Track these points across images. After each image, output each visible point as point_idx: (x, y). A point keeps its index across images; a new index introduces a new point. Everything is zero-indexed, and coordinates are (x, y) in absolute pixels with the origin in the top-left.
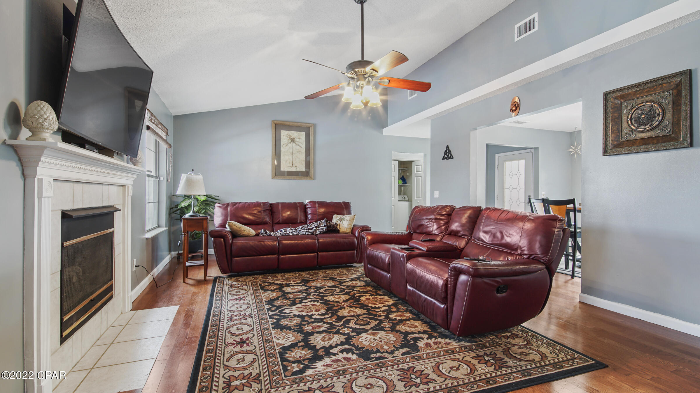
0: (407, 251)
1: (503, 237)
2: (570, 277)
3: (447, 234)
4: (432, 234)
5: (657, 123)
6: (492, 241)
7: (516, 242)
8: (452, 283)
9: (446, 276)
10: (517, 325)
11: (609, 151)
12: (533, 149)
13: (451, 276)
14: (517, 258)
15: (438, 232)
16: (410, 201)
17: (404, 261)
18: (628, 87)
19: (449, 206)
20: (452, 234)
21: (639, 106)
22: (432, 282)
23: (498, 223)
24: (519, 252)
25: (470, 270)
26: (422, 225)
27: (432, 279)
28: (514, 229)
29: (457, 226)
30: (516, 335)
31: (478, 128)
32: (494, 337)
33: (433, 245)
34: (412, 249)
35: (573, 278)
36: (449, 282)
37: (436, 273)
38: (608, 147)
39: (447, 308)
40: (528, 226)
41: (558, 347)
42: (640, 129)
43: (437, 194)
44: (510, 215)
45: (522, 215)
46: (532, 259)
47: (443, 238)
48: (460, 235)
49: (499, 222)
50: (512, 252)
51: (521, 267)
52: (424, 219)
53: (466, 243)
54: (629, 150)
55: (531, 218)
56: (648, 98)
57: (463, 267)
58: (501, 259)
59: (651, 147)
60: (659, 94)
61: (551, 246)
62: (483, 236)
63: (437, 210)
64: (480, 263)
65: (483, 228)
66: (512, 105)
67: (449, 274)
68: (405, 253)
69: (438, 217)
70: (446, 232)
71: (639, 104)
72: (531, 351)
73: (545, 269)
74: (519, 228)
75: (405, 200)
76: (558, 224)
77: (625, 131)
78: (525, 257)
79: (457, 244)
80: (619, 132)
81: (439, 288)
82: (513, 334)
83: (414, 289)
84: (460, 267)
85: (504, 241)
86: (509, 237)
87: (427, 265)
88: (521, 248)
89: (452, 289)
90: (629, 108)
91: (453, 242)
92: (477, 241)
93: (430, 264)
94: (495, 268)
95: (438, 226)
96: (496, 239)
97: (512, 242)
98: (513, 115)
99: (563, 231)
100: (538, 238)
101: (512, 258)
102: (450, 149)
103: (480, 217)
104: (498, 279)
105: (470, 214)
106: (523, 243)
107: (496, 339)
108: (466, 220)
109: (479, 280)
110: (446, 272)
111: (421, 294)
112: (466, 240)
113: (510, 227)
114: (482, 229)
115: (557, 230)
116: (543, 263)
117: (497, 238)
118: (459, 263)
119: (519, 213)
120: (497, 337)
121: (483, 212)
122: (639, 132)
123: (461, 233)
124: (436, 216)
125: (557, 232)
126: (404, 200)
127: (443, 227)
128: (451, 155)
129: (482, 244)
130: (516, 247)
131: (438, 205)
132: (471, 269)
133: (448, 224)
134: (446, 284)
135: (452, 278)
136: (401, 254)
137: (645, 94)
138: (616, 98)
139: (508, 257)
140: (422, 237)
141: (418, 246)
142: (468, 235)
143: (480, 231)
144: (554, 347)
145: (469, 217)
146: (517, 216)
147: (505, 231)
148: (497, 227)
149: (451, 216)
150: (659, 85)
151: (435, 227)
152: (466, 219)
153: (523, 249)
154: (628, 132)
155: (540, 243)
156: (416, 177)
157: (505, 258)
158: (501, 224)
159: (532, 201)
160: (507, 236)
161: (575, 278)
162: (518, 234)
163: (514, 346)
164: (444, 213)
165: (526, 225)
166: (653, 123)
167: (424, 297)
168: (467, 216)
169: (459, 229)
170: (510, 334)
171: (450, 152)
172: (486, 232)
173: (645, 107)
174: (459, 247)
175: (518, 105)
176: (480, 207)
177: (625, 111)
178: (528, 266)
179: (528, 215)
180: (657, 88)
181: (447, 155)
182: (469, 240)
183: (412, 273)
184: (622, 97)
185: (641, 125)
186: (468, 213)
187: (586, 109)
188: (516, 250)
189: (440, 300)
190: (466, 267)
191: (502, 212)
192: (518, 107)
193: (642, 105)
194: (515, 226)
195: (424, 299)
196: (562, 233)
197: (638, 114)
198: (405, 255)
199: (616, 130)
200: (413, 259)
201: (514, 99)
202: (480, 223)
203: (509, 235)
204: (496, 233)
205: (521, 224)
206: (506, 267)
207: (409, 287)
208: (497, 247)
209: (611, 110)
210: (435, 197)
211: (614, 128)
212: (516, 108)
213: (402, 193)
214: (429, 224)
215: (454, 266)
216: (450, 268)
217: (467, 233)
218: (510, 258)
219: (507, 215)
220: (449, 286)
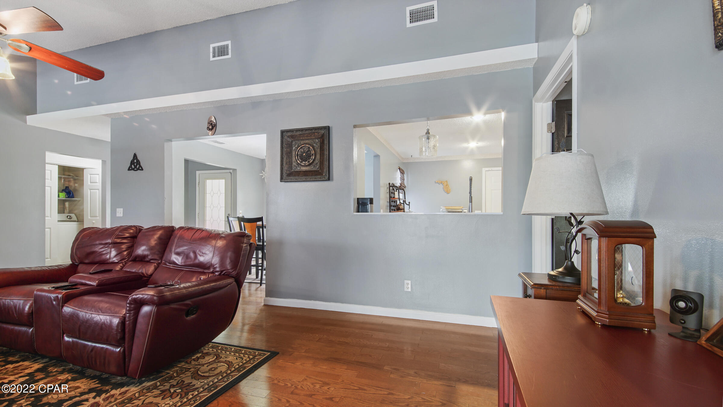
0: (64, 291)
1: (196, 257)
2: (259, 285)
3: (131, 261)
4: (108, 263)
5: (312, 161)
6: (185, 262)
7: (208, 260)
8: (132, 318)
9: (124, 312)
10: (208, 343)
11: (284, 178)
12: (232, 170)
13: (129, 310)
14: (210, 276)
15: (117, 260)
16: (80, 220)
17: (58, 304)
18: (296, 130)
19: (134, 226)
20: (137, 259)
21: (302, 146)
22: (104, 323)
23: (192, 243)
24: (212, 270)
25: (153, 299)
26: (93, 253)
27: (103, 321)
28: (207, 248)
29: (144, 250)
30: (206, 354)
31: (173, 140)
32: (183, 363)
33: (108, 276)
34: (74, 286)
35: (261, 285)
36: (127, 319)
37: (110, 311)
38: (284, 174)
39: (124, 351)
40: (220, 243)
41: (244, 351)
42: (303, 163)
43: (120, 212)
44: (203, 234)
45: (215, 233)
46: (224, 275)
47: (124, 266)
48: (147, 259)
49: (193, 241)
50: (205, 271)
51: (212, 284)
52: (97, 245)
53: (155, 268)
54: (296, 179)
55: (223, 236)
56: (307, 141)
57: (146, 297)
58: (194, 279)
59: (309, 178)
60: (313, 140)
61: (239, 260)
62: (175, 258)
63: (117, 233)
64: (166, 289)
65: (175, 249)
66: (209, 123)
67: (128, 308)
68: (60, 293)
69: (118, 241)
70: (129, 258)
71: (302, 145)
72: (219, 364)
73: (234, 282)
74: (212, 246)
75: (72, 220)
76: (245, 239)
77: (294, 164)
78: (217, 274)
79: (144, 271)
80: (290, 164)
81: (112, 329)
82: (204, 353)
83: (75, 340)
84: (142, 298)
85: (197, 261)
86: (203, 256)
87: (96, 303)
88: (213, 266)
89: (131, 326)
90: (296, 146)
91: (138, 269)
92: (168, 264)
93: (101, 301)
94: (184, 290)
95: (117, 251)
96: (189, 260)
97: (205, 261)
98: (210, 134)
99: (249, 245)
100: (229, 254)
101: (205, 276)
102: (139, 158)
103: (172, 238)
104: (188, 302)
105: (161, 235)
106: (216, 261)
107: (185, 365)
108: (156, 242)
109: (166, 307)
110: (123, 307)
111: (86, 343)
112: (156, 264)
113: (203, 246)
114: (174, 251)
115: (244, 245)
116: (233, 277)
117: (190, 258)
118: (140, 293)
119: (213, 232)
120: (187, 363)
121: (176, 232)
122: (302, 166)
123: (149, 257)
124: (115, 240)
125: (244, 247)
126: (70, 219)
127: (125, 253)
128: (140, 166)
129: (174, 267)
130: (209, 266)
131: (119, 225)
132: (155, 298)
133: (131, 248)
134: (123, 322)
135: (132, 312)
136: (53, 296)
137: (306, 138)
138: (288, 137)
139: (201, 276)
140: (93, 269)
141: (83, 281)
142: (158, 259)
143: (172, 254)
144: (239, 352)
145: (160, 238)
146: (210, 234)
147: (198, 251)
148: (190, 247)
149: (136, 238)
150: (313, 133)
151: (114, 253)
152: (156, 240)
153: (215, 266)
154: (296, 165)
155: (230, 258)
156: (90, 189)
157: (197, 278)
158: (194, 243)
159: (231, 219)
160: (200, 256)
161: (263, 285)
162: (211, 252)
163: (203, 365)
164: (127, 235)
165: (218, 243)
166: (310, 160)
167: (92, 346)
168: (157, 238)
169: (146, 253)
170: (200, 354)
171: (138, 162)
172: (178, 254)
173: (306, 148)
174: (146, 275)
175: (214, 124)
176: (173, 227)
177: (294, 148)
178: (218, 283)
179: (221, 233)
180: (312, 135)
181: (134, 165)
182: (159, 264)
183: (73, 317)
184: (292, 137)
185: (303, 161)
186: (159, 233)
187: (269, 141)
188: (209, 268)
189: (115, 344)
190: (149, 297)
191: (196, 231)
192: (214, 126)
193: (304, 145)
194: (209, 244)
195: (90, 349)
196: (249, 247)
197: (302, 152)
198: (60, 296)
199: (288, 162)
200: (74, 300)
201: (210, 118)
202: (172, 245)
203: (203, 254)
204: (190, 253)
205: (214, 242)
206: (197, 288)
207: (66, 339)
208: (191, 268)
209: (285, 146)
210: (117, 215)
211: (288, 161)
212: (212, 127)
213: (67, 210)
214: (104, 250)
215: (135, 298)
216: (128, 301)
217: (156, 257)
218: (203, 277)
219: (201, 234)
220: (127, 323)
